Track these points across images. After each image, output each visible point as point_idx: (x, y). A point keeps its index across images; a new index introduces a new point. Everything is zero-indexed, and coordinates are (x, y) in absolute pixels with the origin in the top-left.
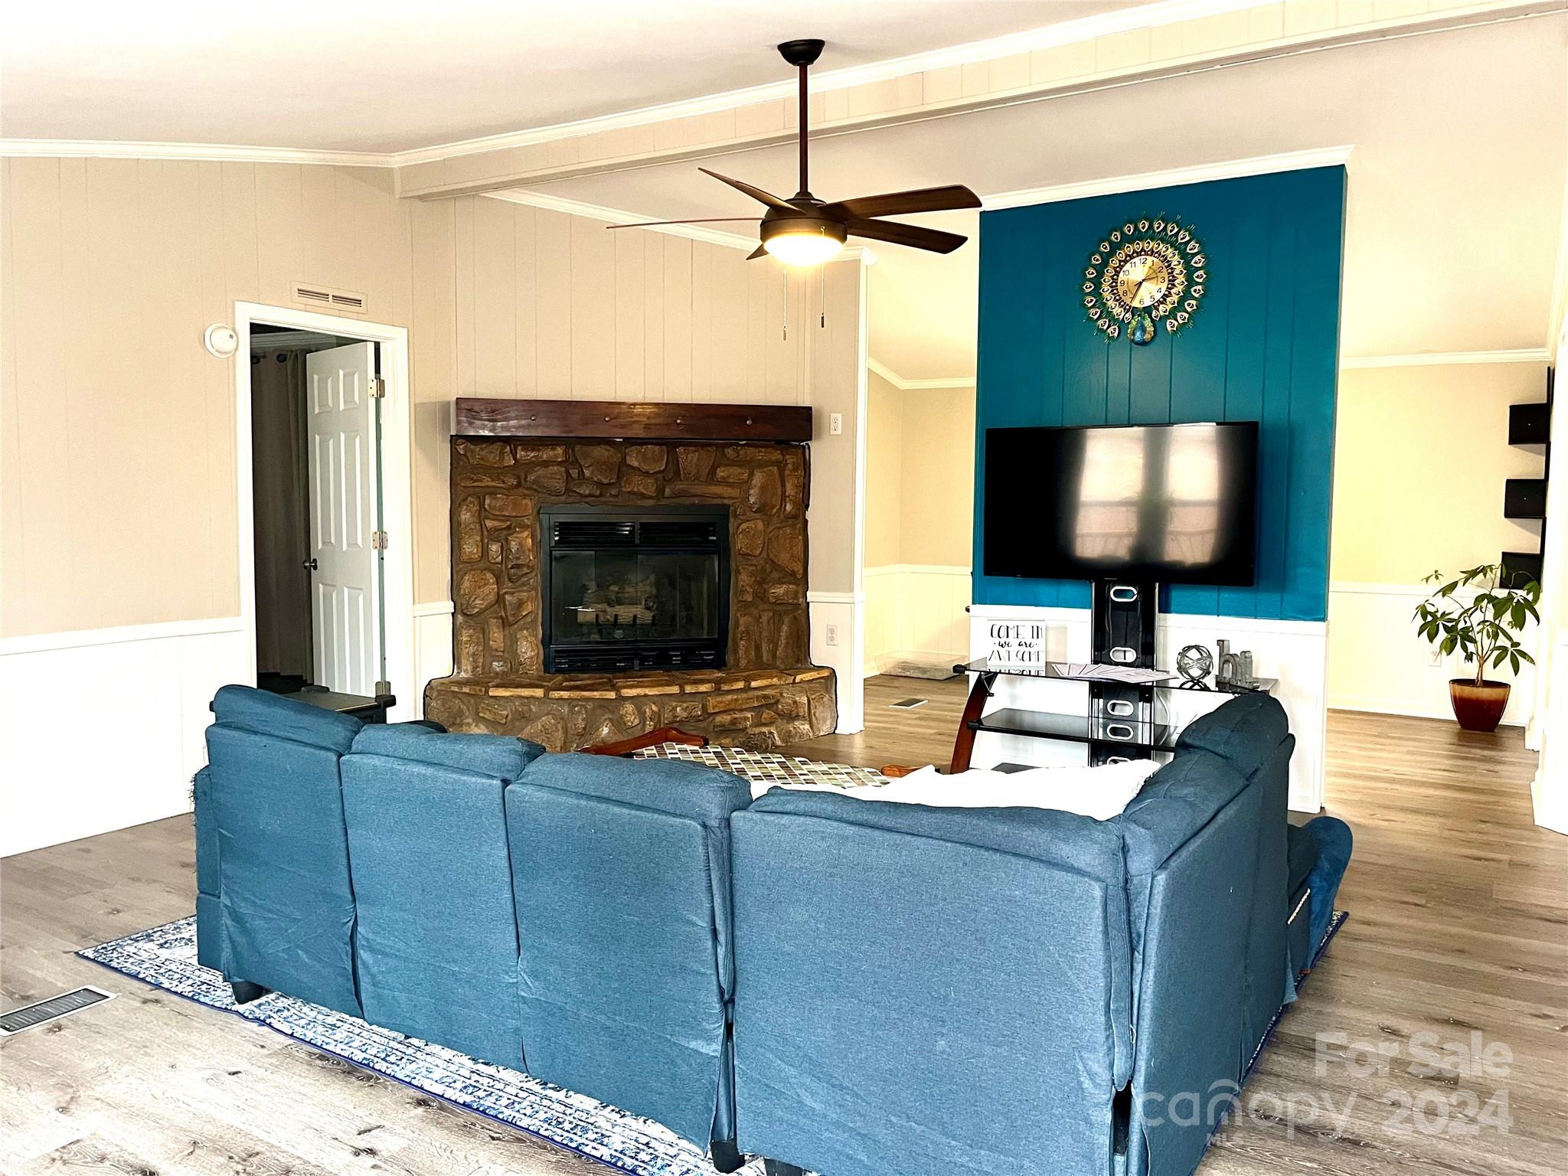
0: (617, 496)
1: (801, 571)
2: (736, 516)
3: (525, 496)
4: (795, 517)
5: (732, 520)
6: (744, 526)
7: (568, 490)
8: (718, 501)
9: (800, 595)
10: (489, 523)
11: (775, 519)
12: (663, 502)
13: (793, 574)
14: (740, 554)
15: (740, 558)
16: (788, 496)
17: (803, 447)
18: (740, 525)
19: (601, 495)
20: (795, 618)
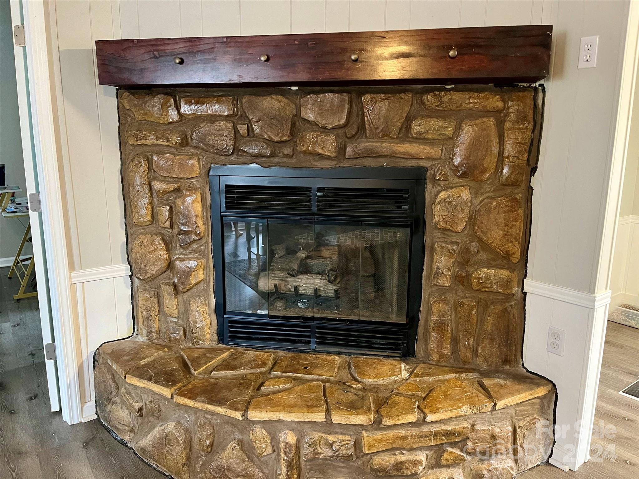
0: (290, 157)
1: (518, 254)
2: (435, 181)
3: (191, 157)
4: (515, 184)
5: (429, 186)
6: (443, 195)
7: (236, 150)
8: (413, 163)
9: (515, 283)
10: (158, 186)
11: (486, 187)
12: (345, 164)
13: (507, 256)
14: (436, 228)
15: (437, 234)
16: (508, 157)
17: (536, 89)
18: (439, 192)
19: (273, 155)
20: (505, 310)
